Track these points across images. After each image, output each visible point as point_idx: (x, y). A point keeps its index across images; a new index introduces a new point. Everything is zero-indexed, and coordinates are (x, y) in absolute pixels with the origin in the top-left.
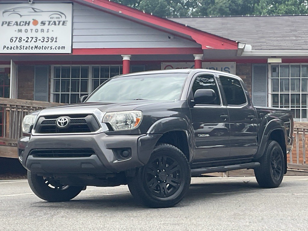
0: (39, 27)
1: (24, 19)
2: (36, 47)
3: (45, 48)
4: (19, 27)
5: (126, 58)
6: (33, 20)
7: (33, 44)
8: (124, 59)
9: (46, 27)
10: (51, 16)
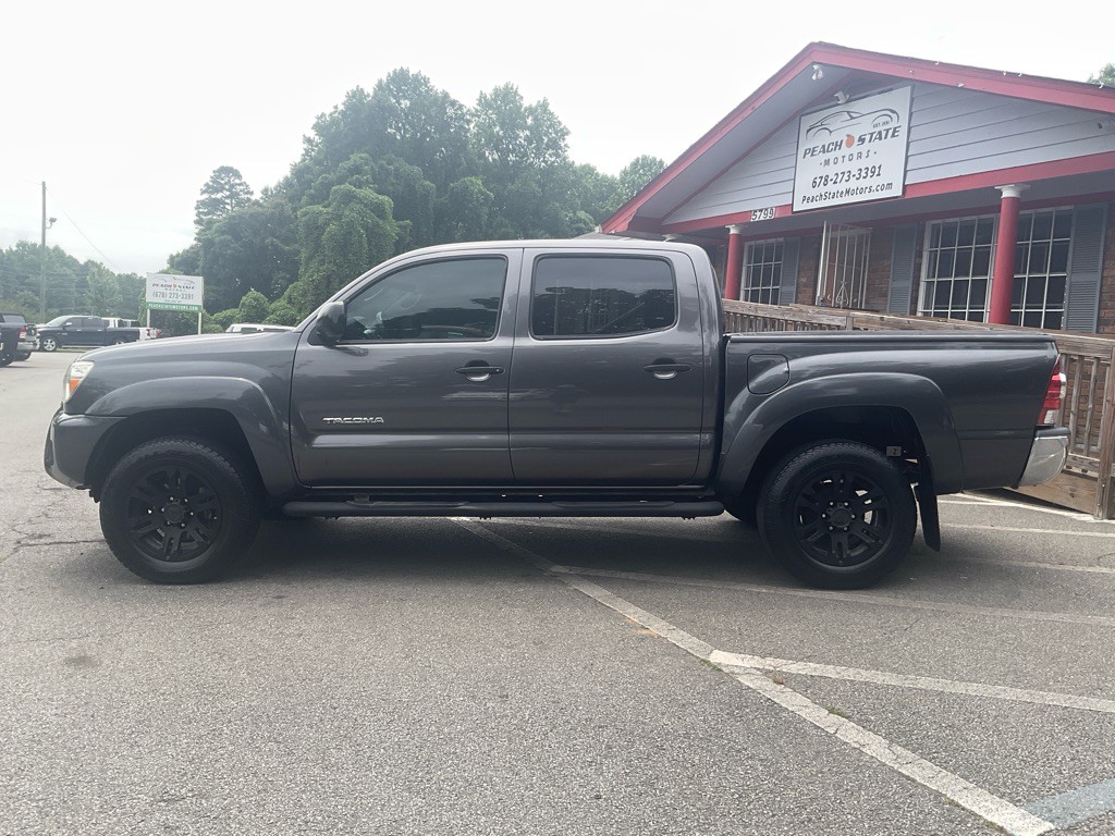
0: (855, 149)
1: (835, 137)
2: (848, 192)
3: (862, 191)
4: (827, 156)
5: (1007, 193)
6: (848, 136)
7: (842, 187)
8: (1004, 196)
9: (864, 148)
10: (876, 122)
